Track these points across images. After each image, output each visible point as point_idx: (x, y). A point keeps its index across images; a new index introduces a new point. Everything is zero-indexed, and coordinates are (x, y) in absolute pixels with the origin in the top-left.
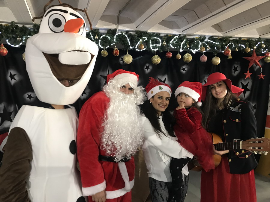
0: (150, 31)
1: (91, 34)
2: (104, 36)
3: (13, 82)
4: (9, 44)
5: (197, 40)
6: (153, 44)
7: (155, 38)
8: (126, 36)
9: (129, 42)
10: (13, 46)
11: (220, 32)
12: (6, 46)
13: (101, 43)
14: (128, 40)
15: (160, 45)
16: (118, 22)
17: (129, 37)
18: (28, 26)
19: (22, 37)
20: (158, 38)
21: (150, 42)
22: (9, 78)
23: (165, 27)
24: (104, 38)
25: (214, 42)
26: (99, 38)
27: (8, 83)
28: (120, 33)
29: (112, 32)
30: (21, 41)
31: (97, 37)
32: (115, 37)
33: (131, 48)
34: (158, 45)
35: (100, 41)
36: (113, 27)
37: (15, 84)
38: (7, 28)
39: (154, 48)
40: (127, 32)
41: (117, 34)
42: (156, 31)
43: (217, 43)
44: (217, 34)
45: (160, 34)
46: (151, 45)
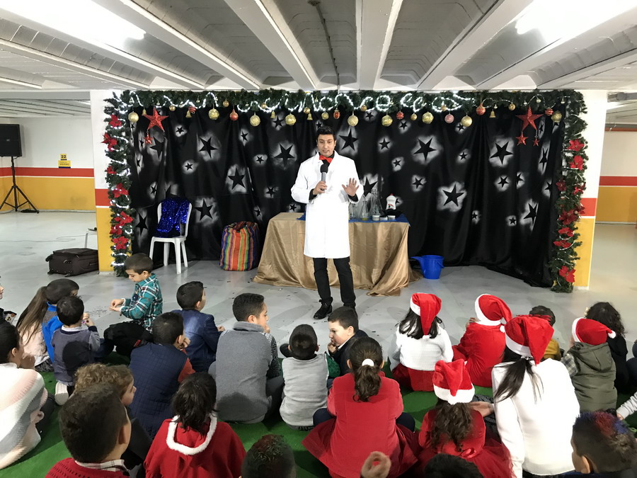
0: (376, 89)
1: (312, 96)
2: (324, 98)
3: (244, 142)
4: (239, 109)
5: (437, 95)
6: (379, 103)
7: (385, 96)
8: (348, 98)
9: (352, 104)
10: (242, 111)
11: (470, 84)
12: (237, 111)
13: (322, 105)
14: (350, 101)
15: (387, 105)
16: (338, 84)
17: (350, 98)
18: (255, 91)
19: (249, 103)
20: (388, 97)
21: (377, 102)
22: (242, 138)
23: (395, 84)
24: (324, 101)
25: (462, 99)
26: (319, 101)
27: (240, 143)
28: (341, 95)
29: (333, 94)
30: (249, 106)
31: (317, 101)
32: (336, 99)
33: (355, 108)
34: (384, 105)
35: (320, 103)
36: (334, 88)
37: (246, 144)
38: (238, 93)
39: (381, 107)
40: (350, 93)
41: (337, 96)
42: (384, 90)
43: (466, 99)
44: (468, 88)
45: (390, 92)
46: (377, 106)
